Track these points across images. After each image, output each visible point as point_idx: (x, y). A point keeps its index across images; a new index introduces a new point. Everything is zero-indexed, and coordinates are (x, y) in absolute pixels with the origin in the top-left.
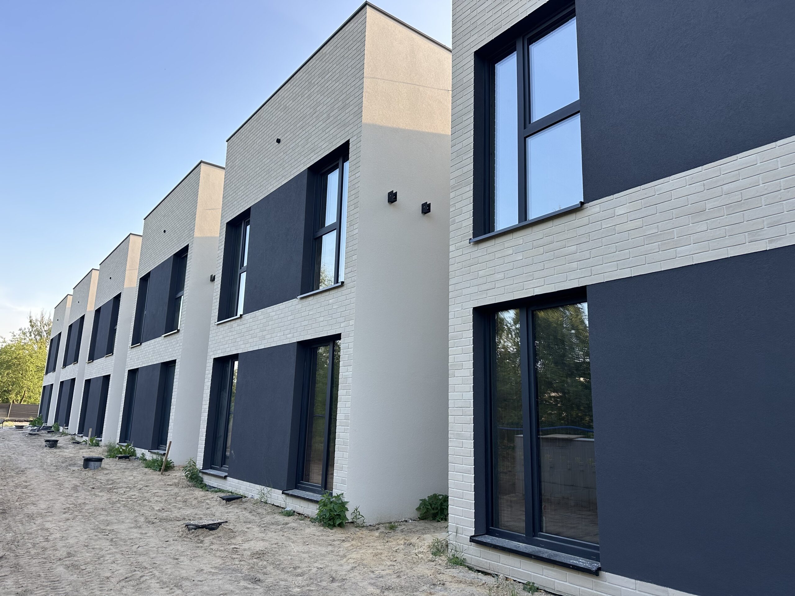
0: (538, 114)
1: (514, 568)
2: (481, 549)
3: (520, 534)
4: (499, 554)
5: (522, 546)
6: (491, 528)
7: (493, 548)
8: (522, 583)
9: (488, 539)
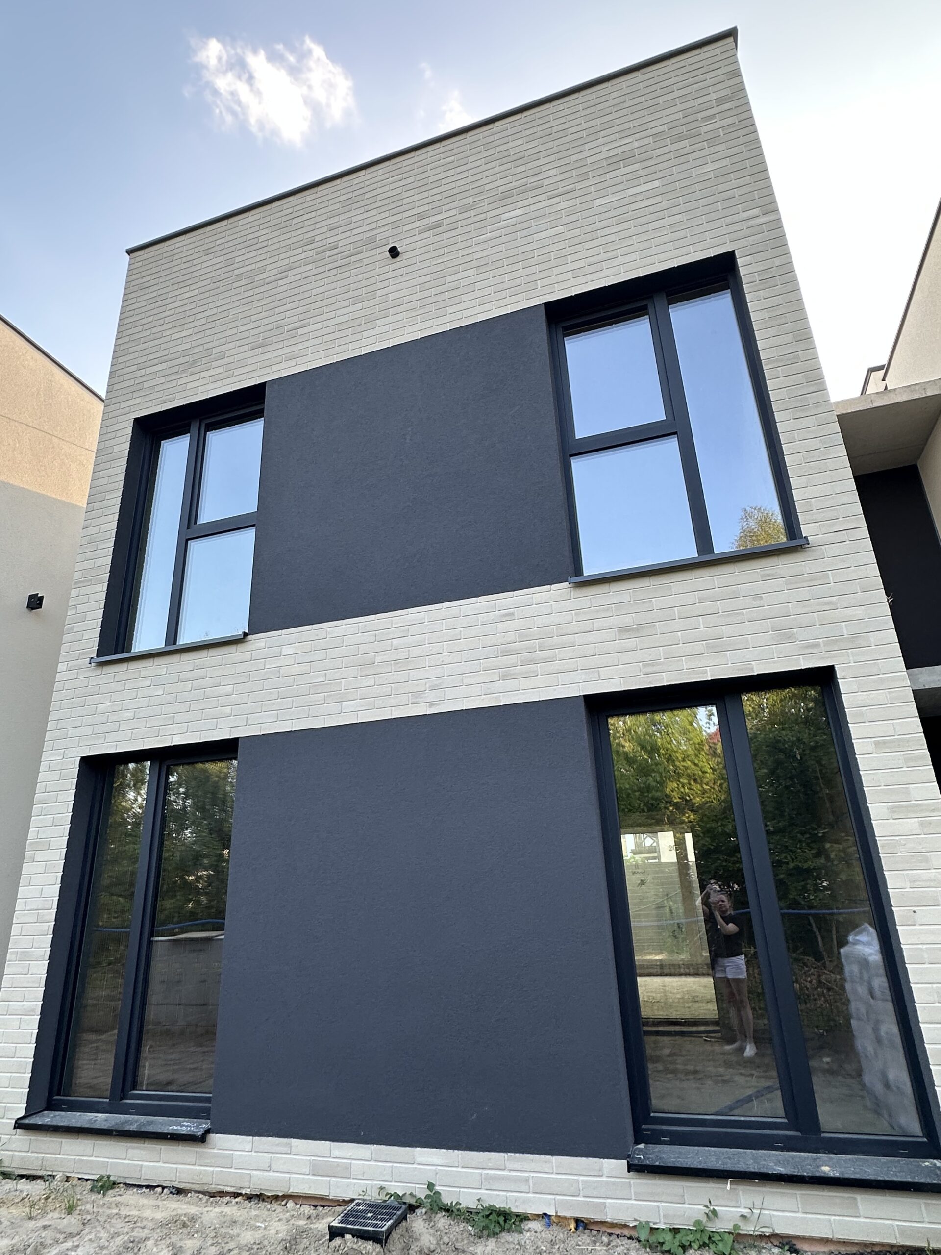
0: (207, 514)
1: (83, 1158)
2: (33, 1138)
3: (101, 1100)
4: (60, 1140)
5: (100, 1119)
6: (55, 1097)
7: (52, 1131)
8: (92, 1180)
9: (48, 1118)
